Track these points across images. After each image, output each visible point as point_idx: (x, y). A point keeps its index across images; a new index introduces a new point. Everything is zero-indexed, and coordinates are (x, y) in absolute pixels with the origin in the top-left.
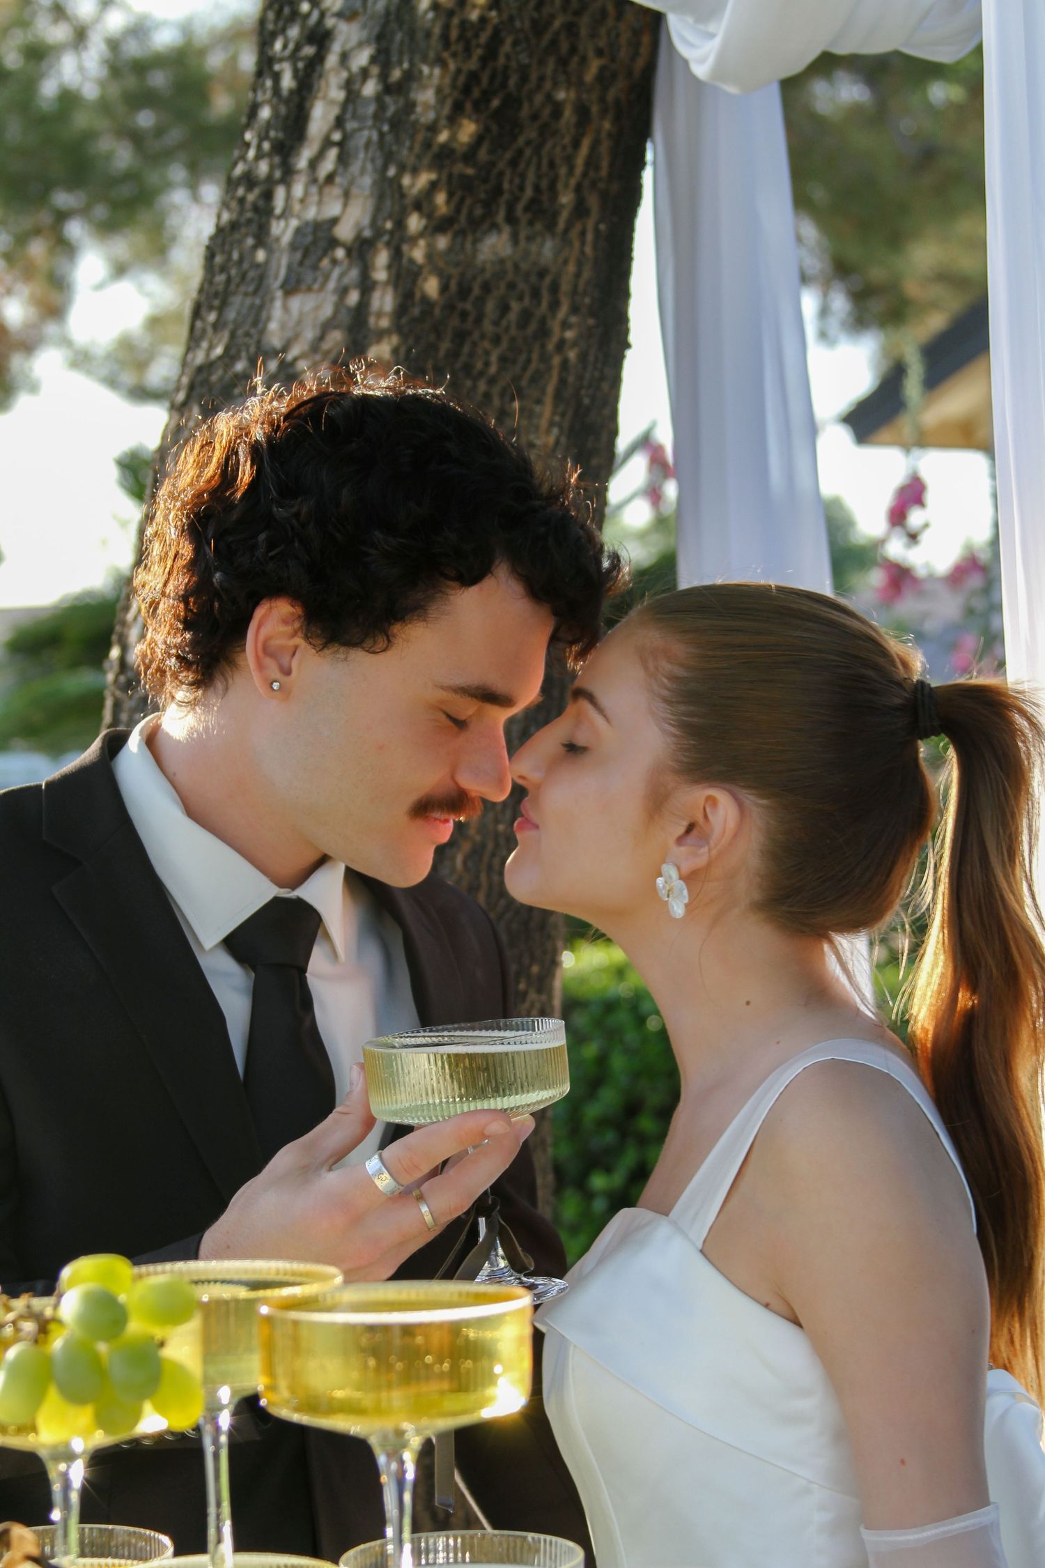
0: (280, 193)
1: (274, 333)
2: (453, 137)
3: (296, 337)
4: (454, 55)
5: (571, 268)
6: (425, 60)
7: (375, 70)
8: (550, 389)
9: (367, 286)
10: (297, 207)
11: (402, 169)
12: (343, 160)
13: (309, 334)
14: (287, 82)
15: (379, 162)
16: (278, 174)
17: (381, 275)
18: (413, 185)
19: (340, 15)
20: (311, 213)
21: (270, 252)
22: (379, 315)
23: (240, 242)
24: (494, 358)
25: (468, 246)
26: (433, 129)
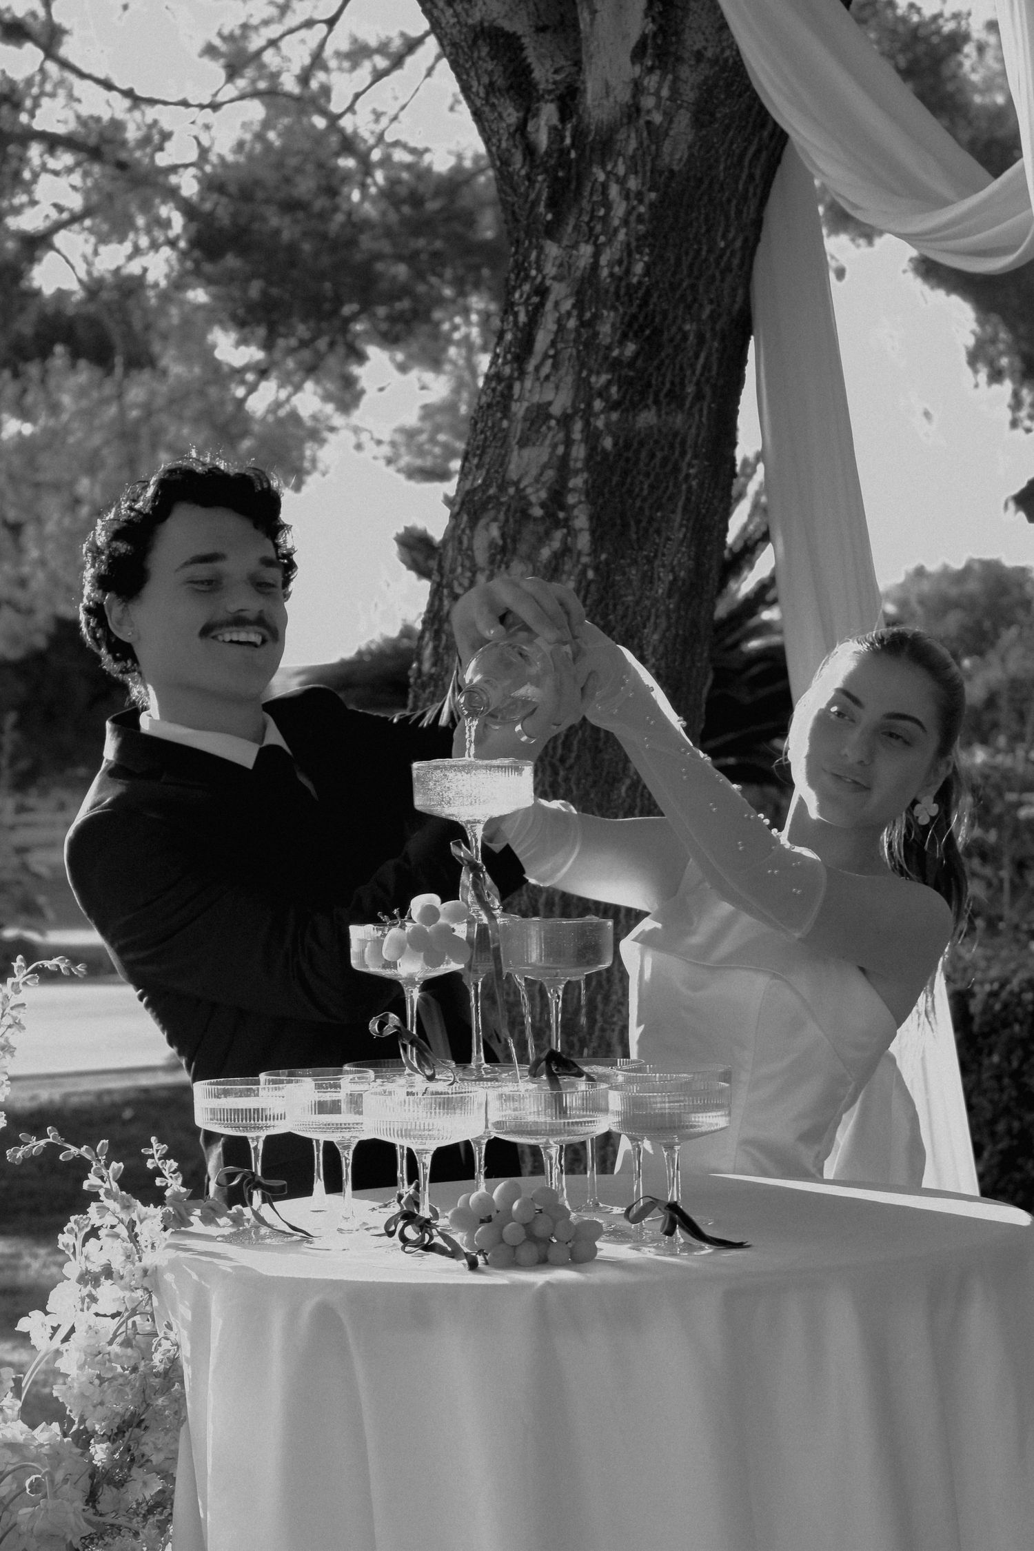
0: (517, 387)
1: (513, 472)
2: (622, 354)
3: (527, 473)
4: (622, 304)
5: (693, 431)
6: (605, 307)
7: (575, 313)
8: (680, 504)
9: (568, 442)
10: (527, 395)
11: (591, 372)
12: (555, 366)
13: (534, 472)
14: (522, 318)
15: (577, 368)
16: (516, 374)
17: (577, 436)
18: (597, 382)
19: (554, 278)
20: (536, 399)
21: (511, 421)
22: (576, 460)
23: (493, 415)
24: (646, 487)
25: (630, 418)
26: (609, 348)
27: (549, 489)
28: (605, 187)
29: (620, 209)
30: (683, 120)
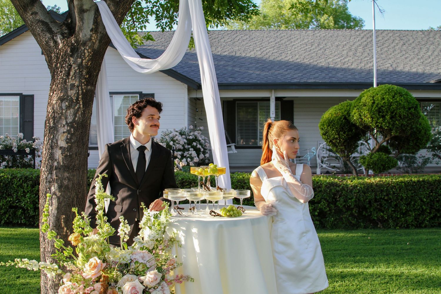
0: (67, 81)
1: (69, 94)
4: (87, 69)
6: (84, 69)
7: (78, 69)
9: (79, 90)
10: (70, 82)
11: (81, 79)
12: (75, 78)
13: (73, 94)
15: (79, 78)
16: (67, 78)
17: (80, 89)
18: (83, 81)
19: (73, 64)
20: (72, 83)
21: (67, 86)
22: (80, 93)
23: (63, 84)
25: (87, 87)
26: (85, 76)
27: (76, 97)
28: (84, 50)
29: (87, 54)
30: (98, 42)
